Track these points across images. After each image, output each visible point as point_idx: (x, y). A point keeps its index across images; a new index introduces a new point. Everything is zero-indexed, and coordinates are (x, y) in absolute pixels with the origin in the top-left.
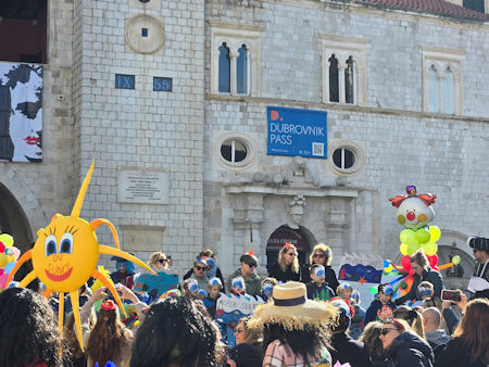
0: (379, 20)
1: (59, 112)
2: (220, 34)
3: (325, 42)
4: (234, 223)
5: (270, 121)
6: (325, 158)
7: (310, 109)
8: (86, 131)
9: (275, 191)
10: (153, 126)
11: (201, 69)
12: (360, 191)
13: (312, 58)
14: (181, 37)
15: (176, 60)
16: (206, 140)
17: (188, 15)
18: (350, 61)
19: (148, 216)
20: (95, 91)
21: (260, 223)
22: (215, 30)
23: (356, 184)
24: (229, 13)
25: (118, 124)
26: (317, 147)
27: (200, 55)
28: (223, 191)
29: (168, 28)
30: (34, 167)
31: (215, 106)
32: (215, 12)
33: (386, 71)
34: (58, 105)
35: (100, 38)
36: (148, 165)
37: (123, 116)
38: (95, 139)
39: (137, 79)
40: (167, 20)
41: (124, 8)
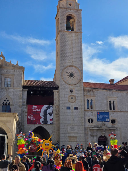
0: (119, 93)
1: (56, 114)
2: (87, 98)
3: (108, 98)
4: (91, 135)
5: (97, 114)
6: (109, 121)
7: (106, 112)
8: (61, 118)
9: (99, 129)
10: (74, 117)
11: (83, 105)
12: (117, 128)
13: (106, 102)
14: (79, 99)
15: (78, 103)
16: (85, 119)
17: (80, 94)
18: (114, 102)
19: (74, 134)
20: (63, 110)
21: (96, 135)
22: (86, 97)
23: (116, 127)
24: (88, 93)
25: (67, 116)
26: (107, 119)
27: (83, 102)
28: (89, 129)
29: (76, 97)
30: (52, 125)
31: (86, 112)
32: (86, 93)
33: (121, 103)
34: (56, 113)
35: (63, 100)
36: (73, 124)
37: (68, 115)
38: (63, 119)
39: (71, 107)
40: (76, 96)
41: (68, 94)
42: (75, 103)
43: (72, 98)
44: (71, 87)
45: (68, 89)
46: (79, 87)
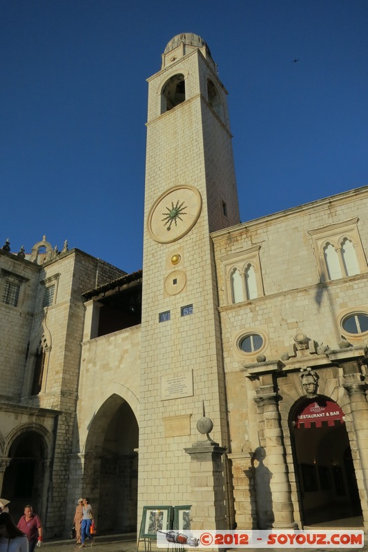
10: (182, 341)
15: (195, 292)
17: (200, 260)
19: (181, 407)
20: (149, 328)
24: (233, 248)
25: (161, 346)
27: (209, 282)
29: (188, 274)
36: (180, 369)
39: (171, 313)
40: (188, 268)
41: (163, 272)
42: (183, 294)
43: (175, 282)
44: (173, 248)
45: (164, 259)
46: (194, 240)
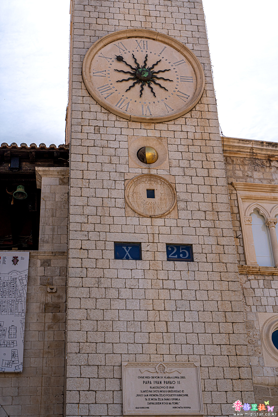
8: (74, 315)
14: (198, 197)
15: (196, 224)
22: (241, 193)
24: (256, 175)
31: (256, 283)
35: (92, 201)
39: (144, 247)
42: (171, 222)
43: (151, 194)
